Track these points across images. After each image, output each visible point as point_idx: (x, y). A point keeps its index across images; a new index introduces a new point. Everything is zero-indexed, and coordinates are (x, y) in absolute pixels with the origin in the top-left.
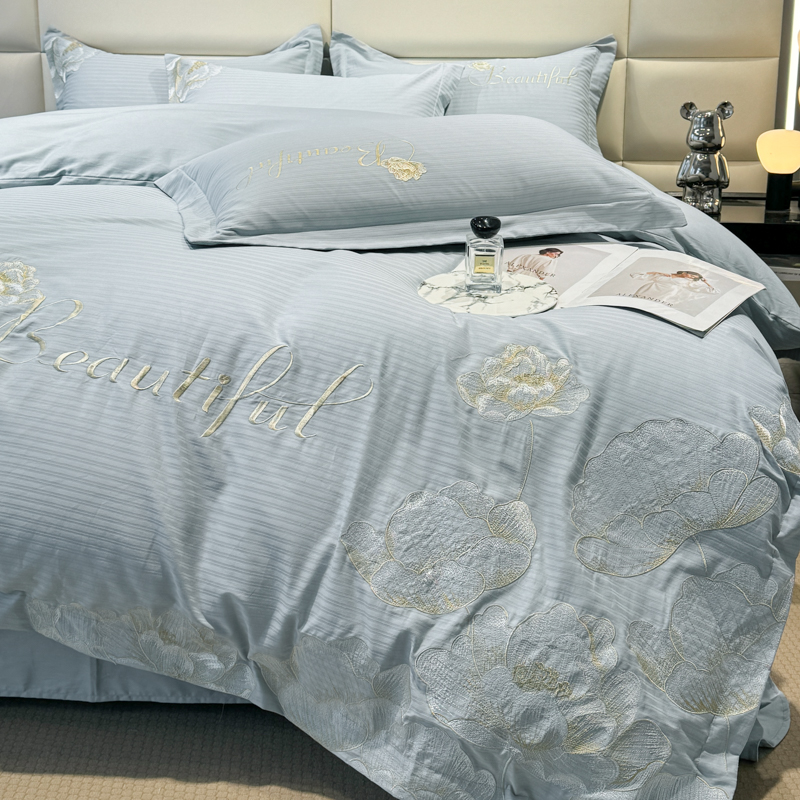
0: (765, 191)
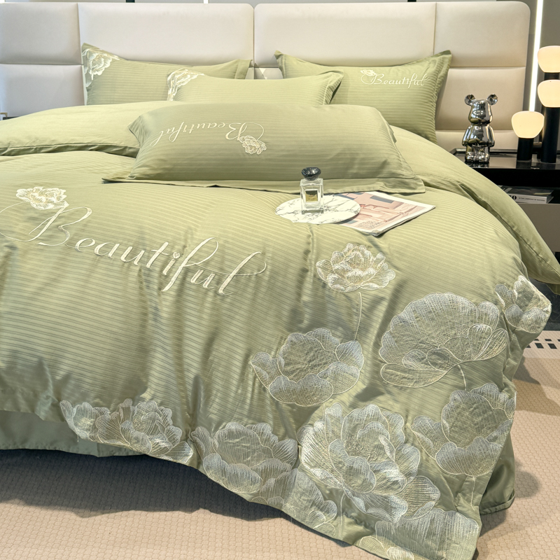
0: (517, 148)
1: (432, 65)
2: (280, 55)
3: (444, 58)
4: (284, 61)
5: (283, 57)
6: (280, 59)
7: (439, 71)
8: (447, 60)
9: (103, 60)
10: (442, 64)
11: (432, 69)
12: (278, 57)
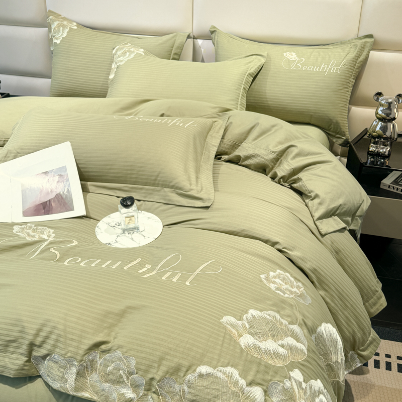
1: (352, 50)
2: (215, 31)
3: (366, 42)
4: (216, 37)
5: (217, 33)
6: (214, 34)
7: (359, 57)
8: (368, 45)
9: (61, 28)
10: (363, 48)
11: (352, 55)
12: (212, 32)
